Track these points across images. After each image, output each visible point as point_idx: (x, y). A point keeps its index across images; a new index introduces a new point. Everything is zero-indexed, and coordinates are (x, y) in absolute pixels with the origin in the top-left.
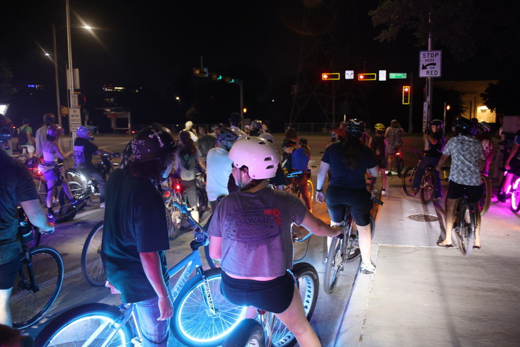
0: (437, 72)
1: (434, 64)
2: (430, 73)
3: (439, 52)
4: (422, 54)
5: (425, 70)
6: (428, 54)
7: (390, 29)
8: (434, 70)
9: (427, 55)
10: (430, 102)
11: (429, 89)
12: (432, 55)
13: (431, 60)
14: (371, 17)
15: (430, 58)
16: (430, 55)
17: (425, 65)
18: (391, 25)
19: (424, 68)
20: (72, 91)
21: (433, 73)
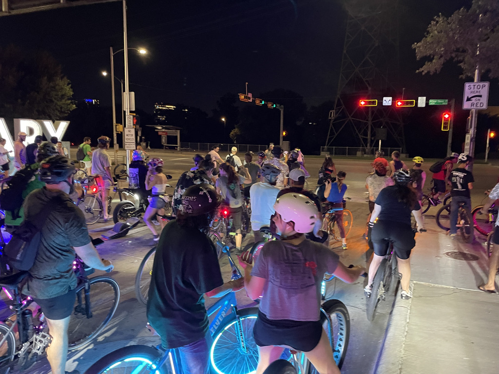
0: (483, 103)
1: (480, 96)
2: (475, 105)
3: (487, 84)
4: (467, 85)
5: (470, 102)
6: (474, 85)
7: (434, 61)
8: (480, 102)
9: (472, 87)
10: (474, 134)
11: (472, 121)
12: (479, 87)
13: (477, 92)
14: (415, 49)
15: (476, 90)
16: (476, 87)
17: (469, 97)
18: (435, 57)
19: (469, 99)
20: (128, 112)
21: (479, 105)
